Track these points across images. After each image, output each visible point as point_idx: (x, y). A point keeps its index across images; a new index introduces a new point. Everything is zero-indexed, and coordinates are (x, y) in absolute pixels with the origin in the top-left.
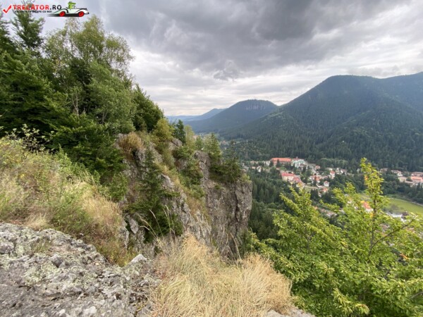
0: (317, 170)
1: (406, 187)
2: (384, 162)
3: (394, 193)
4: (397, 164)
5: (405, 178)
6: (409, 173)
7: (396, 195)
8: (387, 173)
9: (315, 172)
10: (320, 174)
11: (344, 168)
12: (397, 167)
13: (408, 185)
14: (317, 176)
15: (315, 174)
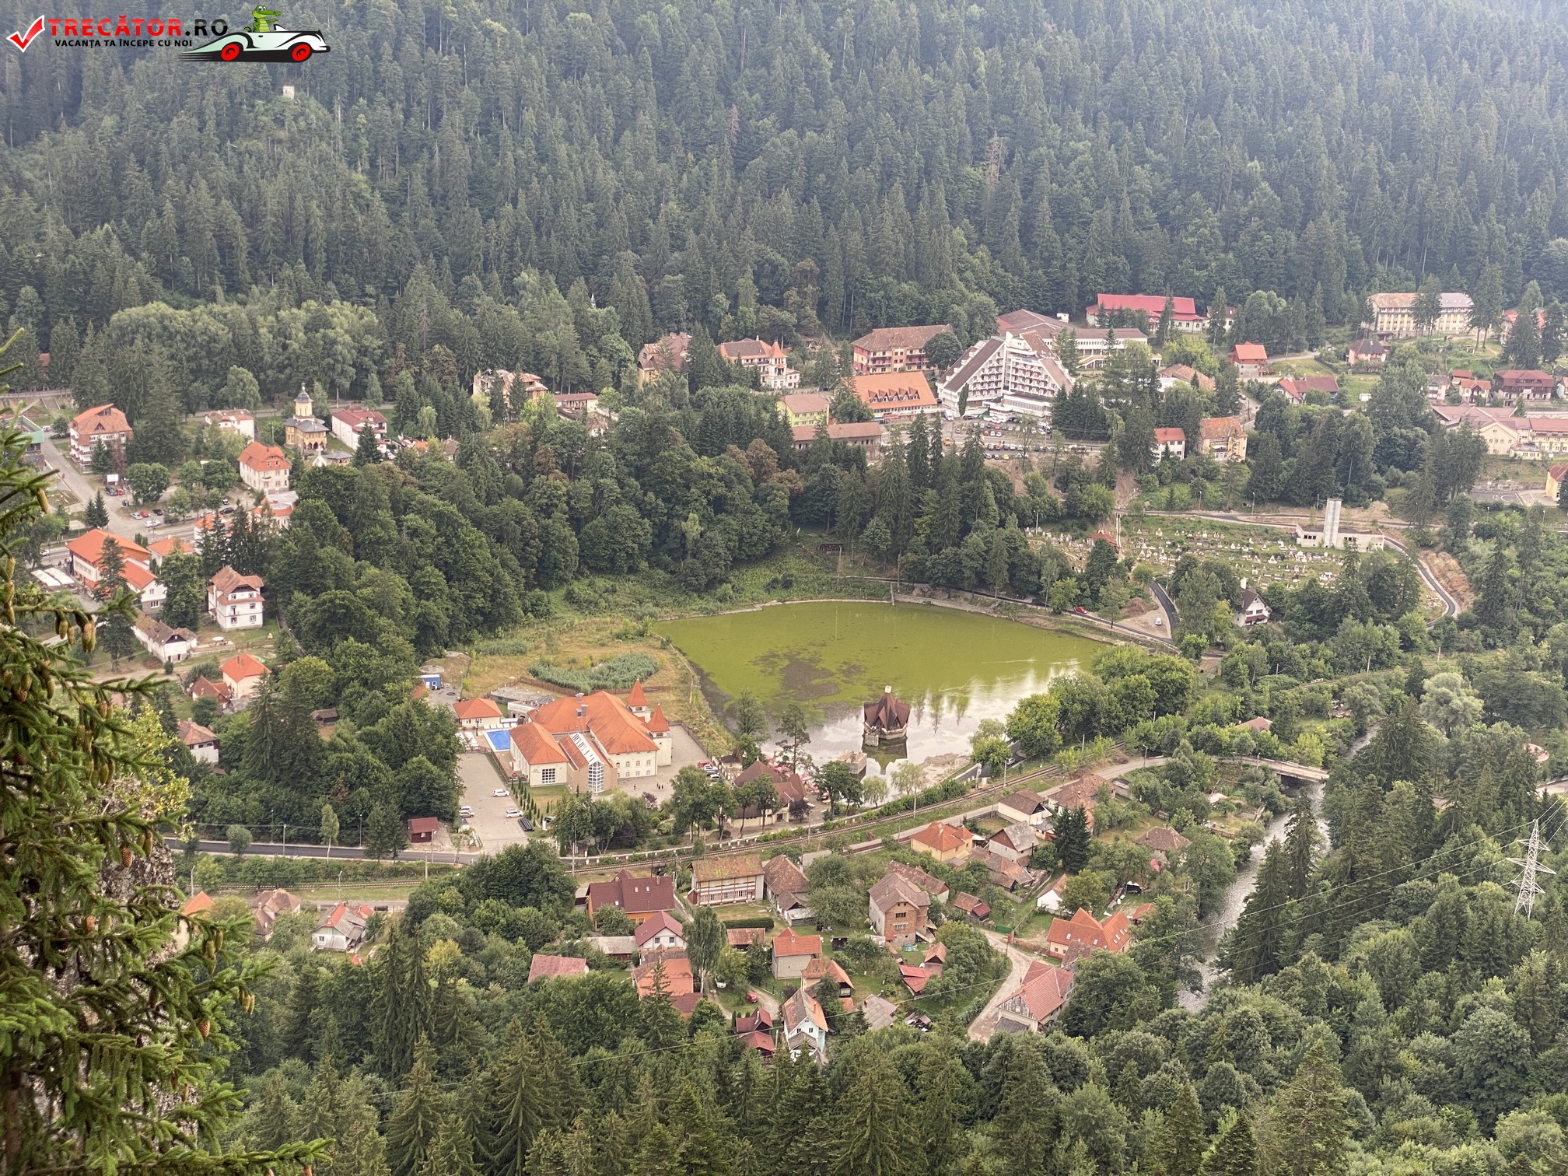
0: (102, 462)
1: (844, 479)
2: (652, 273)
3: (772, 552)
4: (745, 283)
5: (822, 401)
6: (834, 352)
7: (793, 565)
8: (696, 374)
9: (85, 493)
10: (147, 497)
11: (357, 392)
12: (749, 311)
13: (850, 458)
14: (122, 527)
15: (96, 517)
